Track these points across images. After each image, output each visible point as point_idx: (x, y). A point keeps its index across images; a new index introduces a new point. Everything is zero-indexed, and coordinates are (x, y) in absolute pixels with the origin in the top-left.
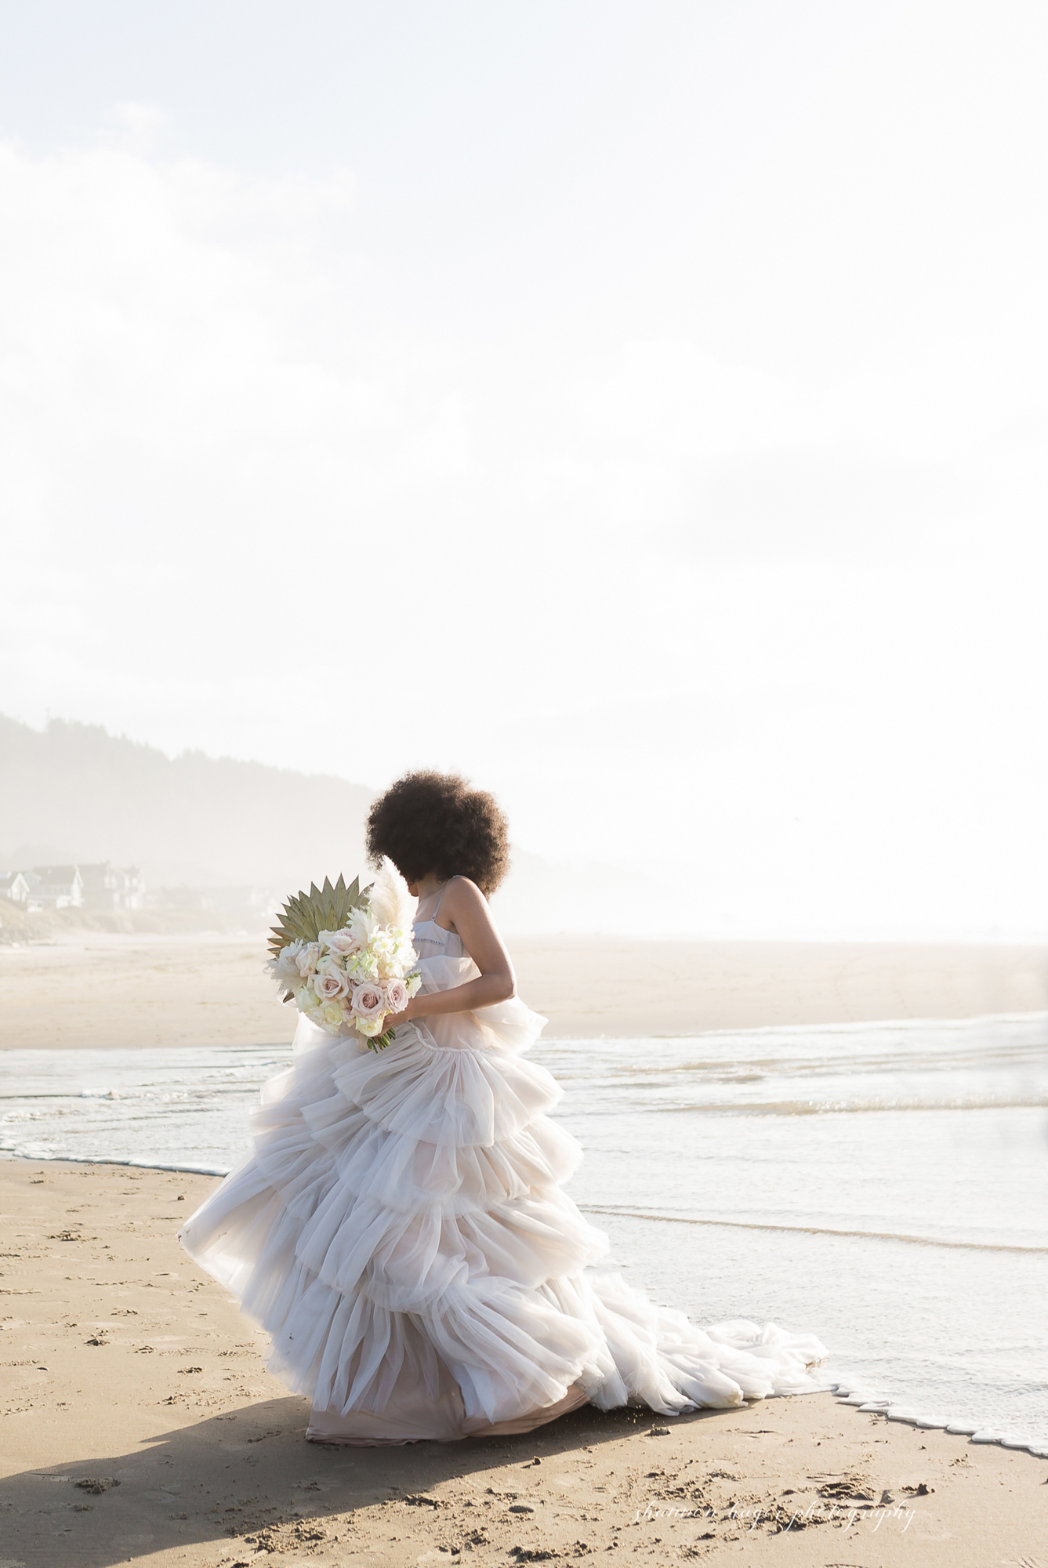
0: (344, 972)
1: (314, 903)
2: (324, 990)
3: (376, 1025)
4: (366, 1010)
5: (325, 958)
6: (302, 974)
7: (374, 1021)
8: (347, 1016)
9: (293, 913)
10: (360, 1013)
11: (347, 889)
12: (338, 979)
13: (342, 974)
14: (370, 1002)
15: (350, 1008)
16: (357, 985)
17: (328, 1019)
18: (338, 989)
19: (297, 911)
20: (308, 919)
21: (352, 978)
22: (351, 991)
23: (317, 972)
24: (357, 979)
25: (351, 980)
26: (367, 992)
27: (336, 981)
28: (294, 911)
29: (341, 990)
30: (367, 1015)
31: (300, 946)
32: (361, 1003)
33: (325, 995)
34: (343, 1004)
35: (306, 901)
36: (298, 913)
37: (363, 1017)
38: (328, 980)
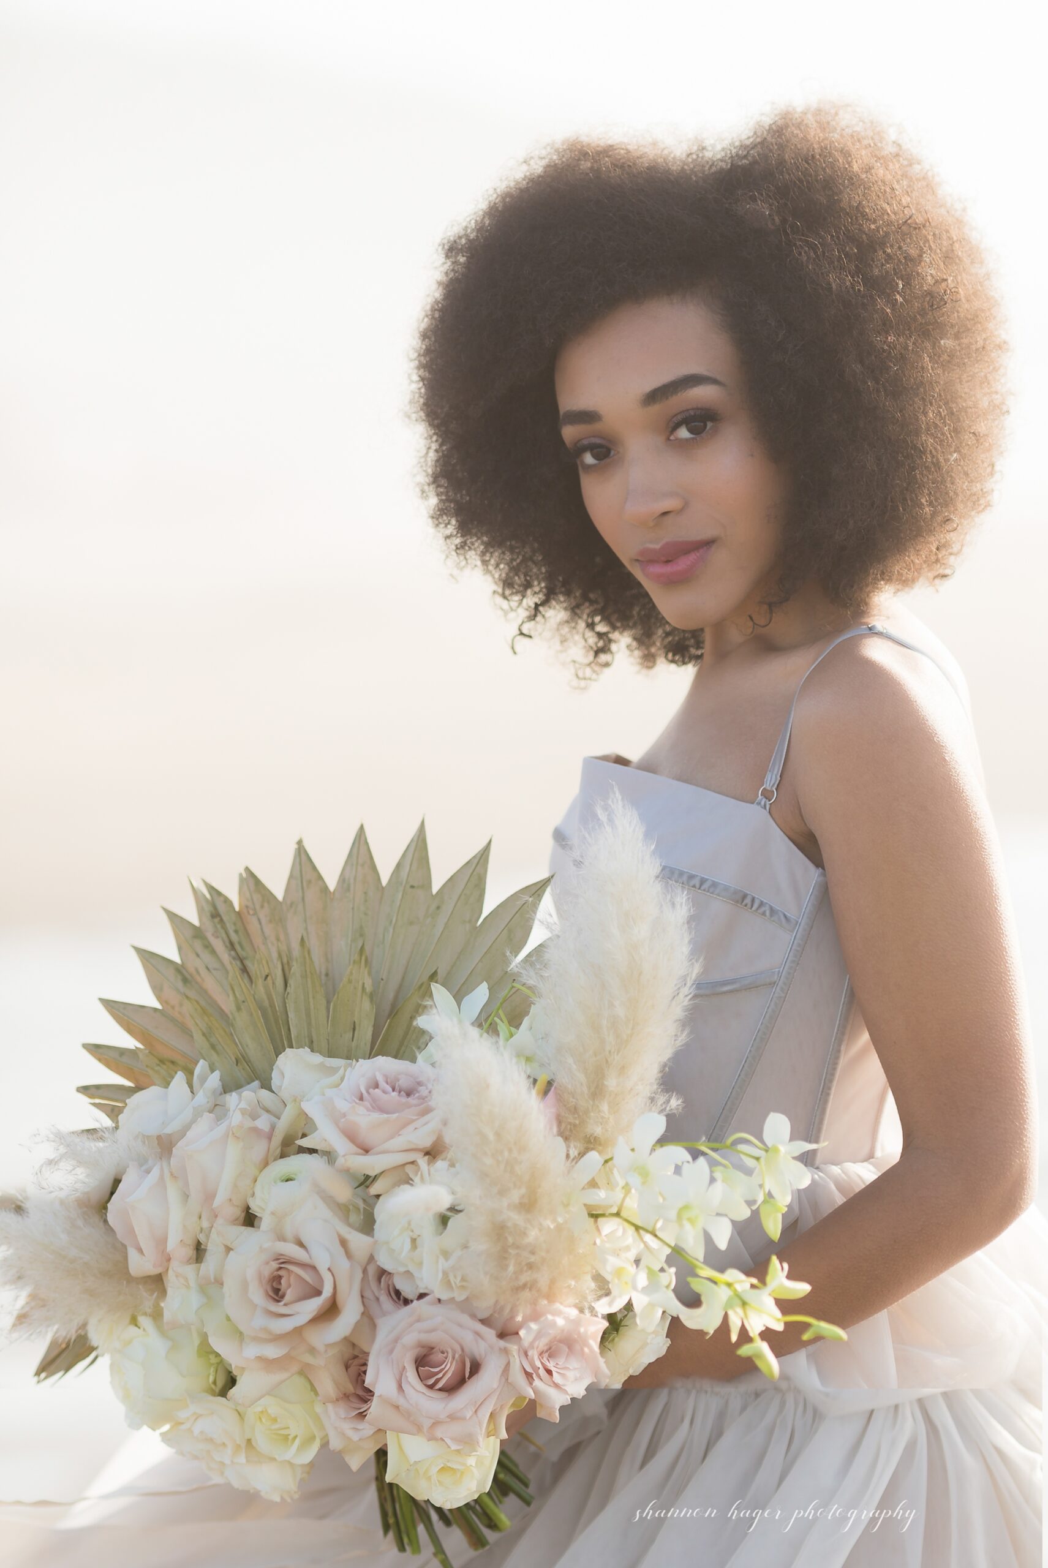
0: (358, 1241)
1: (295, 928)
2: (258, 1295)
3: (471, 1461)
4: (429, 1404)
5: (295, 1163)
6: (140, 1264)
7: (468, 1442)
8: (347, 1427)
9: (206, 956)
10: (407, 1415)
11: (435, 889)
12: (322, 1262)
13: (343, 1243)
14: (448, 1371)
15: (365, 1395)
16: (400, 1299)
17: (262, 1443)
18: (313, 1306)
19: (219, 945)
20: (260, 987)
21: (388, 1267)
22: (368, 1321)
23: (250, 1219)
24: (408, 1273)
25: (382, 1273)
26: (432, 1338)
27: (314, 1268)
28: (208, 946)
29: (331, 1310)
30: (436, 1423)
31: (201, 1098)
32: (411, 1375)
33: (260, 1321)
34: (329, 1381)
35: (263, 914)
36: (225, 956)
37: (419, 1429)
38: (283, 1262)
